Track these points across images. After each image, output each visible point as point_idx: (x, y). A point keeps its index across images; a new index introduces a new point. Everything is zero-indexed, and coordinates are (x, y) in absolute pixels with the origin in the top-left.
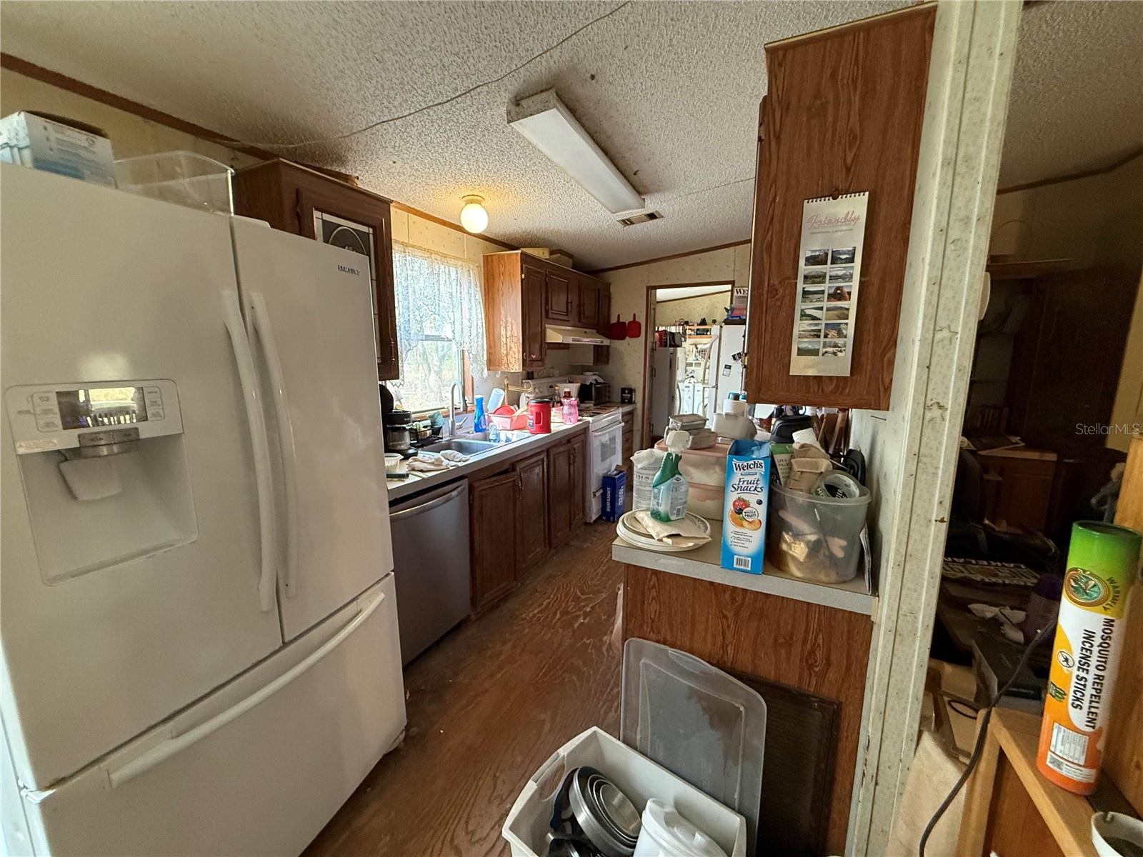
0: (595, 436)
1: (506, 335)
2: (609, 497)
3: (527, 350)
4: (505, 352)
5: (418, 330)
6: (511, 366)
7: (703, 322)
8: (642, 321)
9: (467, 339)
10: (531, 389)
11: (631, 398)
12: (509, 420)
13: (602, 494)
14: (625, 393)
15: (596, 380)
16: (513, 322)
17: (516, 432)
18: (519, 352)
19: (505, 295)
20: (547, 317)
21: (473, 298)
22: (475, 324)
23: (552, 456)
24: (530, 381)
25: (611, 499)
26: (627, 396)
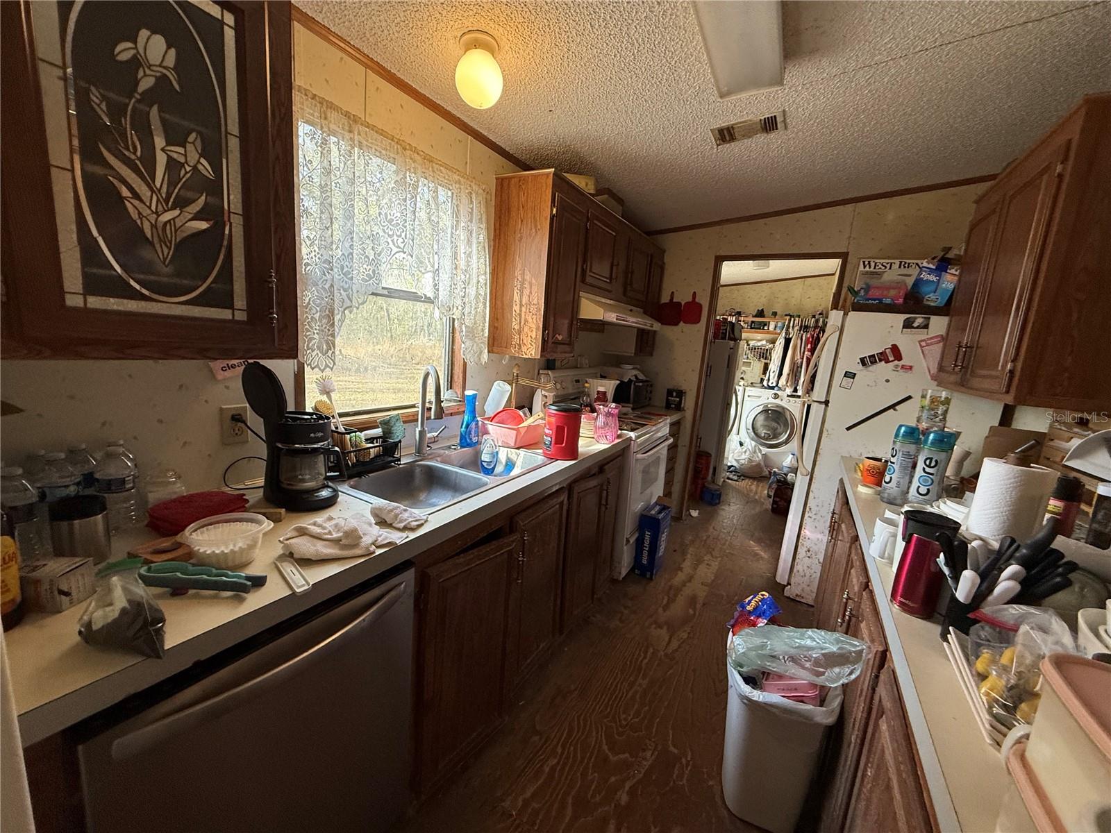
0: (637, 460)
1: (521, 301)
2: (647, 543)
3: (551, 328)
4: (517, 327)
5: (368, 275)
6: (524, 349)
7: (761, 314)
8: (704, 301)
9: (459, 302)
10: (551, 385)
11: (680, 402)
12: (515, 432)
13: (637, 540)
14: (672, 396)
15: (636, 376)
16: (534, 281)
17: (522, 452)
18: (537, 329)
19: (524, 239)
20: (583, 281)
21: (475, 241)
22: (475, 281)
23: (575, 496)
24: (550, 372)
25: (650, 548)
26: (674, 401)
